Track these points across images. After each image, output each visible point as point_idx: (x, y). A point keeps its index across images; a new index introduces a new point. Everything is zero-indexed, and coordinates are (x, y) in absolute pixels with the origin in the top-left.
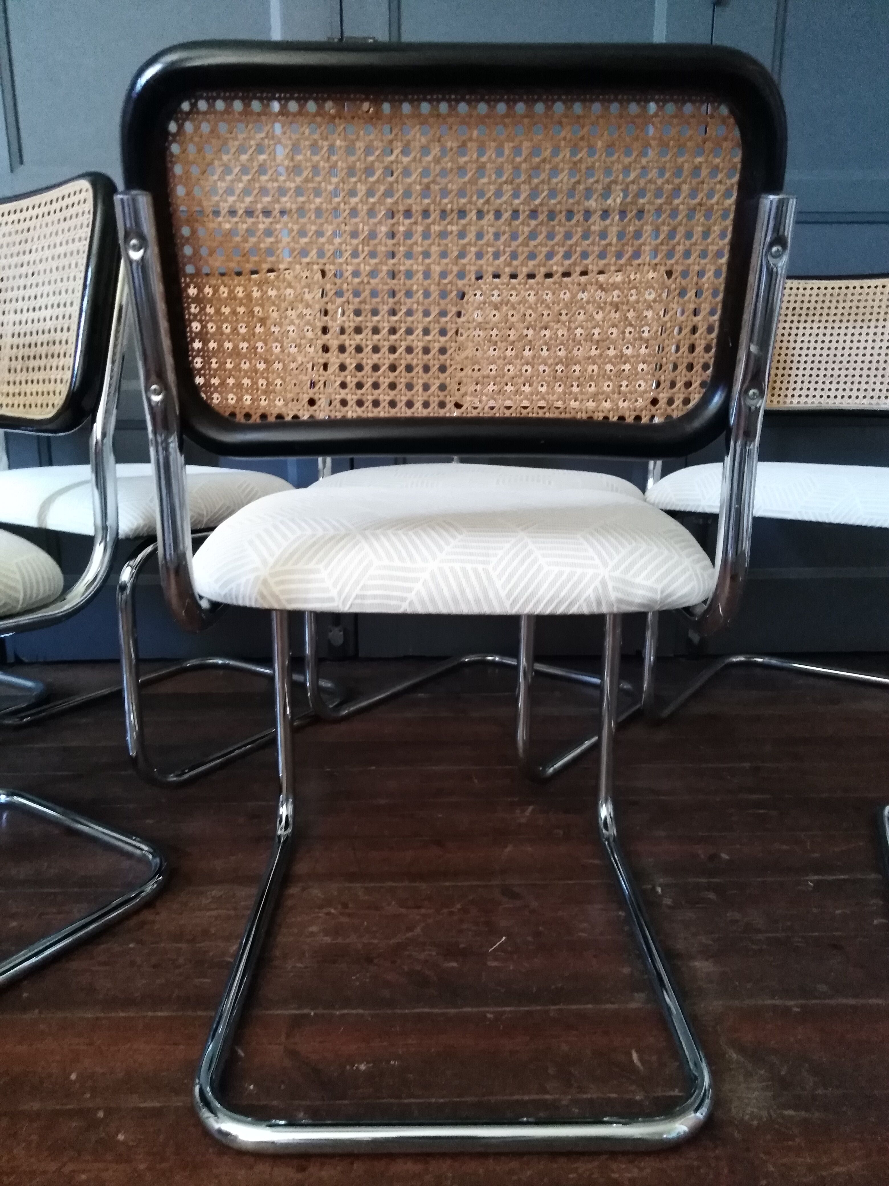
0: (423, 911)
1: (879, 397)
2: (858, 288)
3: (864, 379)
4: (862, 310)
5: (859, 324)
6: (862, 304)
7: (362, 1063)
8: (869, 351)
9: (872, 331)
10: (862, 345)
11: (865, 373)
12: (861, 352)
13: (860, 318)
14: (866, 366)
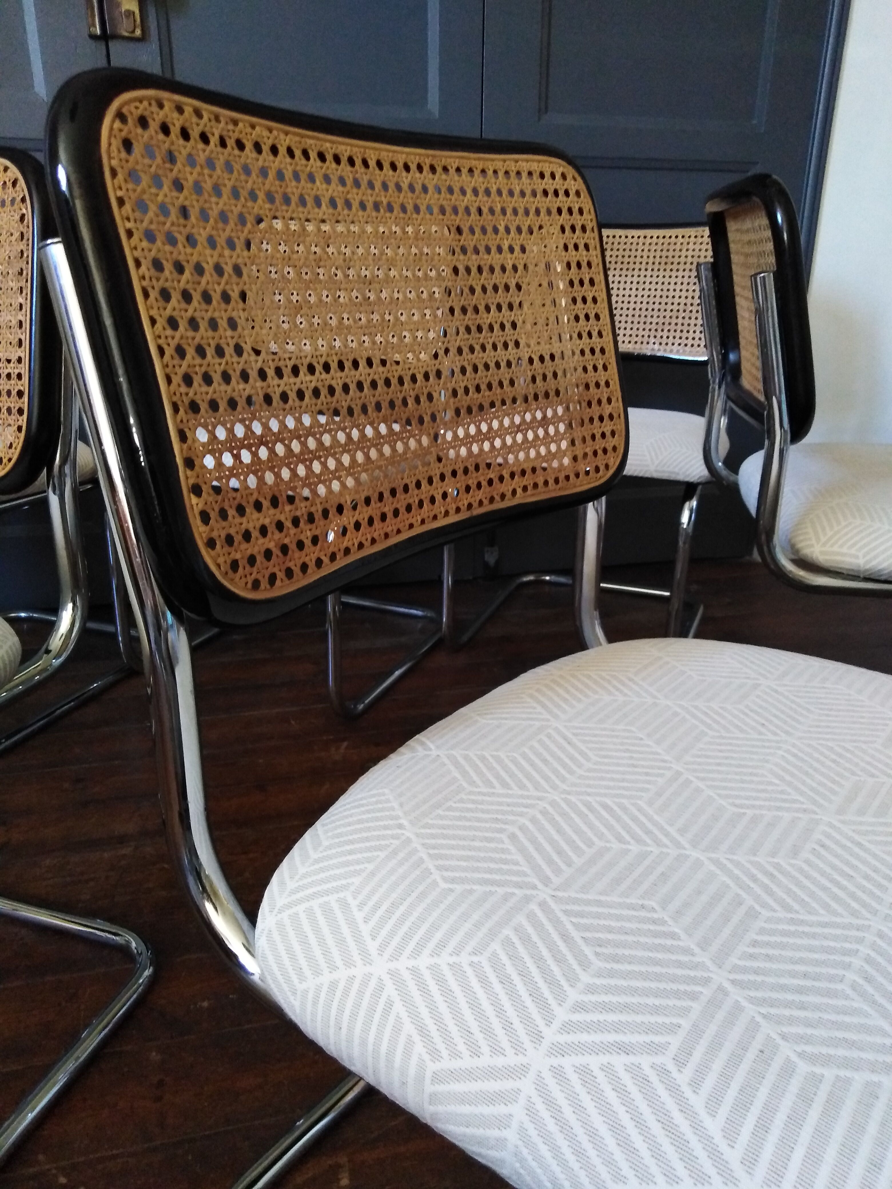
0: (251, 855)
1: (642, 343)
2: (623, 237)
3: (629, 326)
4: (626, 260)
5: (624, 272)
6: (627, 253)
7: (204, 1001)
8: (633, 299)
9: (635, 279)
10: (627, 292)
11: (630, 319)
12: (626, 299)
13: (625, 266)
14: (631, 312)
